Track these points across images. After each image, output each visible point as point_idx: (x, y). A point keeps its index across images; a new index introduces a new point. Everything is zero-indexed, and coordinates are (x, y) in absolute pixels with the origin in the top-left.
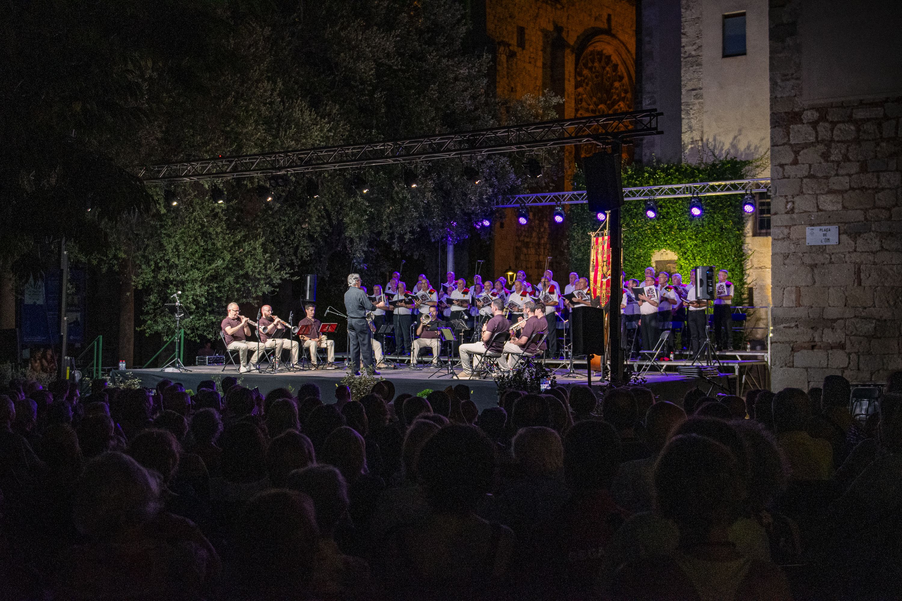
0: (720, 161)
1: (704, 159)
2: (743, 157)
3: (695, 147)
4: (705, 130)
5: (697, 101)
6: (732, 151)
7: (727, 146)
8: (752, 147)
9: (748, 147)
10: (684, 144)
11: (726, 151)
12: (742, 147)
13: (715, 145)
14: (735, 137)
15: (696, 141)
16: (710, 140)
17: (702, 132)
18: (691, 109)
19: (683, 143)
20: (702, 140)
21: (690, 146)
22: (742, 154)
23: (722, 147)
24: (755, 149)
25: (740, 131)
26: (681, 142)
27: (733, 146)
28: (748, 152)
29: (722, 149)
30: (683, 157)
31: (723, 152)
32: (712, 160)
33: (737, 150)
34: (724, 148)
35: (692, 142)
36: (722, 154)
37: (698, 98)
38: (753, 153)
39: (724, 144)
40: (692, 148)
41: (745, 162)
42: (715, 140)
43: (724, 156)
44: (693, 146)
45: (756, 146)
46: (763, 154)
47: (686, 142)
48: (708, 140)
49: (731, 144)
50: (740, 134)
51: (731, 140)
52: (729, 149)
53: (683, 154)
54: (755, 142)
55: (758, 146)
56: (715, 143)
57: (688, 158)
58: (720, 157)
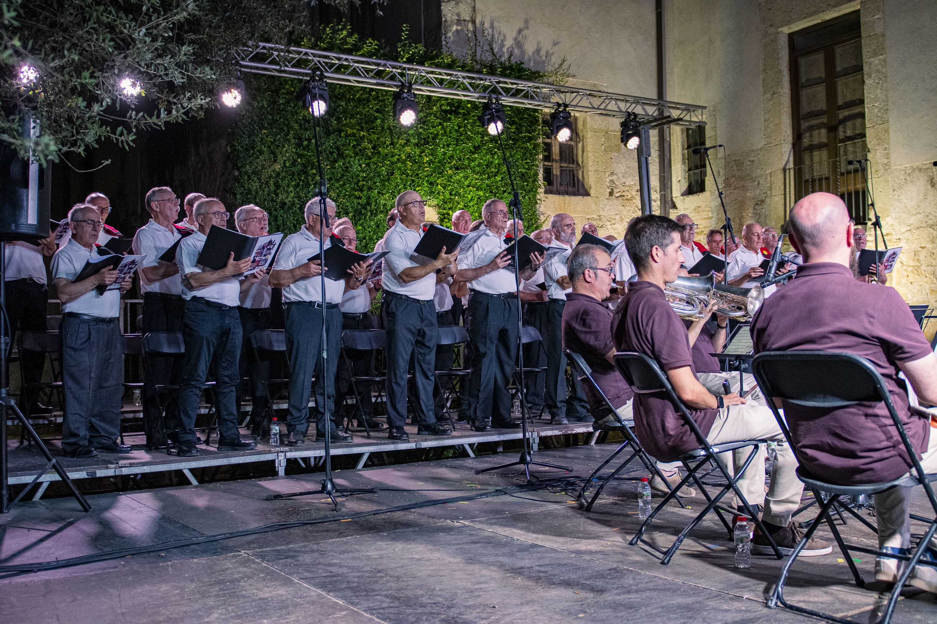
0: (501, 63)
1: (478, 54)
2: (532, 64)
3: (462, 30)
4: (479, 6)
6: (516, 51)
7: (509, 43)
8: (543, 53)
9: (538, 51)
10: (446, 21)
11: (508, 49)
12: (530, 48)
13: (493, 36)
14: (520, 31)
15: (464, 21)
16: (487, 25)
17: (474, 8)
19: (444, 19)
20: (474, 22)
21: (454, 28)
22: (529, 60)
23: (503, 41)
24: (546, 57)
25: (526, 21)
26: (441, 18)
27: (519, 44)
28: (537, 58)
29: (502, 46)
30: (444, 43)
31: (505, 50)
32: (490, 59)
33: (523, 52)
34: (505, 43)
35: (459, 22)
36: (504, 53)
38: (544, 62)
39: (505, 37)
40: (457, 30)
41: (534, 73)
42: (492, 27)
43: (506, 56)
44: (459, 28)
45: (547, 52)
46: (557, 66)
47: (449, 19)
48: (482, 24)
49: (515, 39)
50: (527, 28)
51: (514, 34)
52: (512, 48)
53: (443, 38)
54: (546, 46)
55: (550, 52)
56: (493, 31)
57: (453, 47)
58: (501, 56)
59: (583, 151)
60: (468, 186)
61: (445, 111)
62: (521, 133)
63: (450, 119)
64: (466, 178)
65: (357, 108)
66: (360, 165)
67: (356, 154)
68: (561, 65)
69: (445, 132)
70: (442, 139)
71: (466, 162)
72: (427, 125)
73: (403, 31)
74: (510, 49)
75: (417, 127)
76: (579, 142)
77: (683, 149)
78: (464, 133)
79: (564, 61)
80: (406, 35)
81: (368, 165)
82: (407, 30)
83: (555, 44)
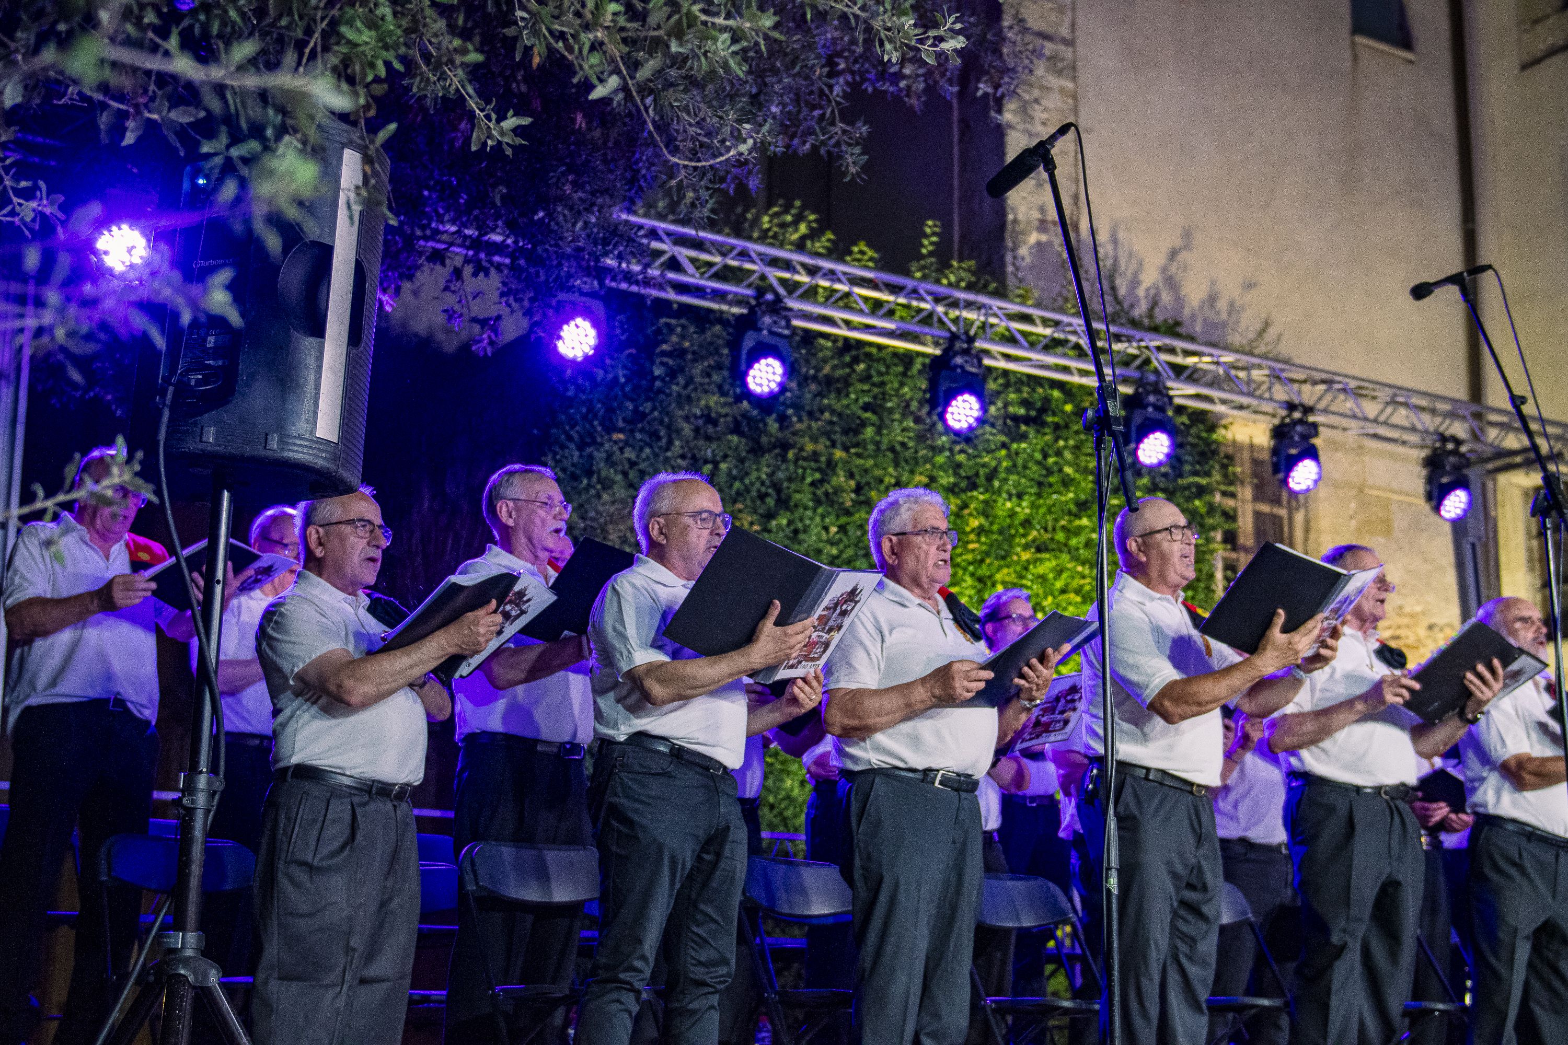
0: (1133, 322)
2: (1198, 328)
3: (1049, 244)
5: (1054, 81)
6: (1166, 297)
7: (1150, 277)
8: (1222, 304)
9: (1212, 299)
10: (1015, 221)
11: (1147, 290)
12: (1194, 293)
13: (1116, 260)
14: (1173, 254)
16: (1103, 237)
17: (1076, 198)
18: (1036, 101)
19: (1010, 217)
21: (1033, 238)
22: (1193, 318)
23: (1136, 273)
24: (1230, 313)
25: (1187, 234)
26: (1005, 216)
27: (1170, 282)
28: (1210, 315)
29: (1135, 283)
30: (1010, 269)
31: (1141, 292)
32: (1109, 309)
33: (1179, 300)
34: (1142, 277)
35: (1043, 226)
36: (1138, 300)
37: (1059, 73)
38: (1224, 325)
39: (1141, 264)
40: (1039, 244)
42: (1114, 240)
43: (1143, 307)
44: (1044, 238)
45: (1232, 304)
46: (1251, 335)
47: (1021, 217)
49: (1164, 270)
50: (1187, 247)
51: (1161, 259)
52: (1157, 289)
53: (1009, 258)
54: (1230, 290)
55: (1239, 303)
56: (1116, 249)
57: (1030, 279)
58: (1132, 306)
59: (1307, 530)
60: (1063, 591)
61: (1016, 419)
62: (1181, 475)
63: (1024, 437)
64: (1059, 572)
65: (823, 397)
66: (826, 529)
67: (818, 502)
68: (1261, 333)
69: (1015, 466)
70: (1006, 480)
71: (1060, 536)
72: (975, 447)
73: (926, 236)
74: (1153, 292)
75: (951, 450)
76: (1297, 509)
77: (1529, 537)
78: (1056, 468)
79: (1267, 325)
80: (932, 243)
81: (842, 529)
82: (934, 234)
83: (1249, 286)
